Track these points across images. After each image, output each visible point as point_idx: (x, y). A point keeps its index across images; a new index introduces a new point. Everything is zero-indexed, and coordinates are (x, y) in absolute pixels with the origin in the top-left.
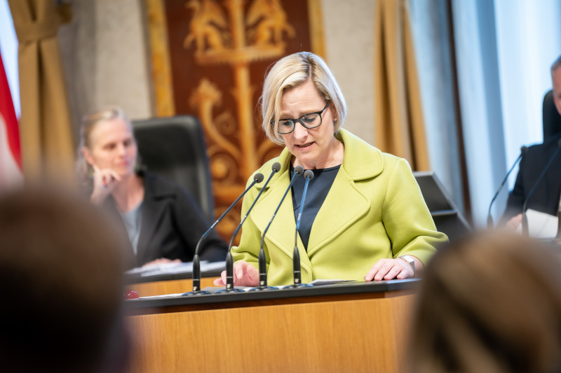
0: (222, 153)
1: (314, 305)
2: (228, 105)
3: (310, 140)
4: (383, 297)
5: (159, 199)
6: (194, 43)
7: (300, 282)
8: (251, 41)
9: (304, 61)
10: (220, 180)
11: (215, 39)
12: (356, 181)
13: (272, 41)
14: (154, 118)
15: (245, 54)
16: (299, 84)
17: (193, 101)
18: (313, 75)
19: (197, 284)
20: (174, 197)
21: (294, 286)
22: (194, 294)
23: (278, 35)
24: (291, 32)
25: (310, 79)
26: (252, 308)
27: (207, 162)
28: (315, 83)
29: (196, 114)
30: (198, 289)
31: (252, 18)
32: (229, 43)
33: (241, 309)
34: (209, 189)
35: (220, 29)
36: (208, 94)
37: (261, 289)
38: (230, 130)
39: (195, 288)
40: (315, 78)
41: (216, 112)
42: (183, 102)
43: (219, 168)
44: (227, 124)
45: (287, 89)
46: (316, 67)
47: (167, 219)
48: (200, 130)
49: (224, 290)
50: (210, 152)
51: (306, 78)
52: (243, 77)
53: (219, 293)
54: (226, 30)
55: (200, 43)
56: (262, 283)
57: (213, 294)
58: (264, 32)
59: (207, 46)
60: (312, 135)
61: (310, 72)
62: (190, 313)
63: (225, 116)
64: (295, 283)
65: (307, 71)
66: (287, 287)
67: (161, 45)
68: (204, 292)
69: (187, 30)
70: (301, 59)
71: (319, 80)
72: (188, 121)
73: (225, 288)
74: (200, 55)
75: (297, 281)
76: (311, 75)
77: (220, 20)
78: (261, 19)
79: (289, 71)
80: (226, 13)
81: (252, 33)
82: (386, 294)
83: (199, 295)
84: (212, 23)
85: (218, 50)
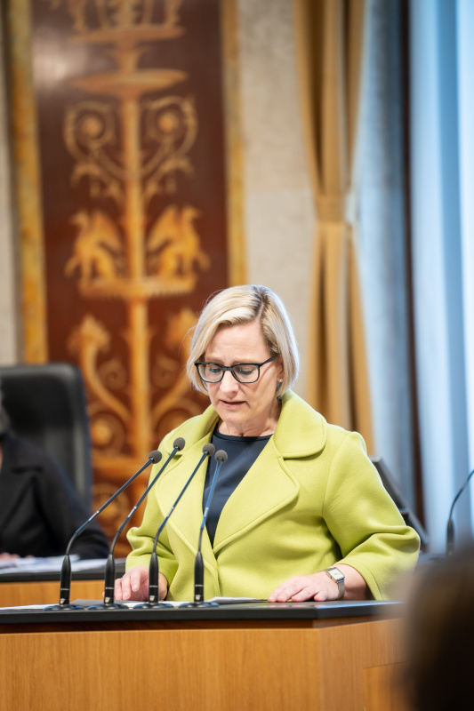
0: (107, 413)
1: (218, 632)
2: (118, 350)
3: (239, 397)
4: (310, 626)
5: (19, 471)
6: (78, 270)
7: (202, 599)
8: (152, 270)
9: (256, 296)
10: (101, 448)
11: (106, 265)
12: (285, 459)
13: (180, 272)
14: (20, 364)
15: (143, 287)
16: (241, 322)
17: (72, 344)
18: (263, 316)
19: (65, 595)
20: (39, 469)
21: (194, 605)
22: (61, 608)
23: (187, 264)
24: (205, 262)
25: (257, 319)
26: (137, 632)
27: (87, 423)
28: (262, 326)
29: (75, 360)
30: (67, 602)
31: (156, 241)
32: (124, 271)
33: (122, 632)
34: (87, 458)
35: (113, 254)
36: (92, 336)
37: (149, 606)
38: (118, 383)
39: (62, 601)
40: (265, 320)
41: (101, 359)
42: (60, 345)
43: (102, 431)
44: (115, 375)
45: (223, 326)
46: (270, 307)
47: (28, 500)
48: (81, 383)
49: (101, 605)
50: (91, 410)
51: (252, 316)
52: (139, 316)
53: (94, 608)
54: (120, 254)
55: (86, 270)
56: (152, 598)
57: (86, 610)
58: (169, 260)
59: (95, 273)
60: (243, 391)
61: (261, 311)
62: (54, 633)
63: (114, 366)
64: (195, 600)
65: (256, 309)
66: (185, 606)
67: (35, 270)
68: (74, 606)
69: (70, 251)
70: (254, 292)
71: (268, 324)
72: (65, 371)
73: (102, 602)
74: (85, 285)
75: (198, 597)
76: (260, 315)
77: (113, 241)
78: (166, 244)
79: (232, 303)
80: (122, 233)
81: (154, 261)
82: (315, 623)
83: (67, 610)
84: (103, 245)
85: (108, 280)
